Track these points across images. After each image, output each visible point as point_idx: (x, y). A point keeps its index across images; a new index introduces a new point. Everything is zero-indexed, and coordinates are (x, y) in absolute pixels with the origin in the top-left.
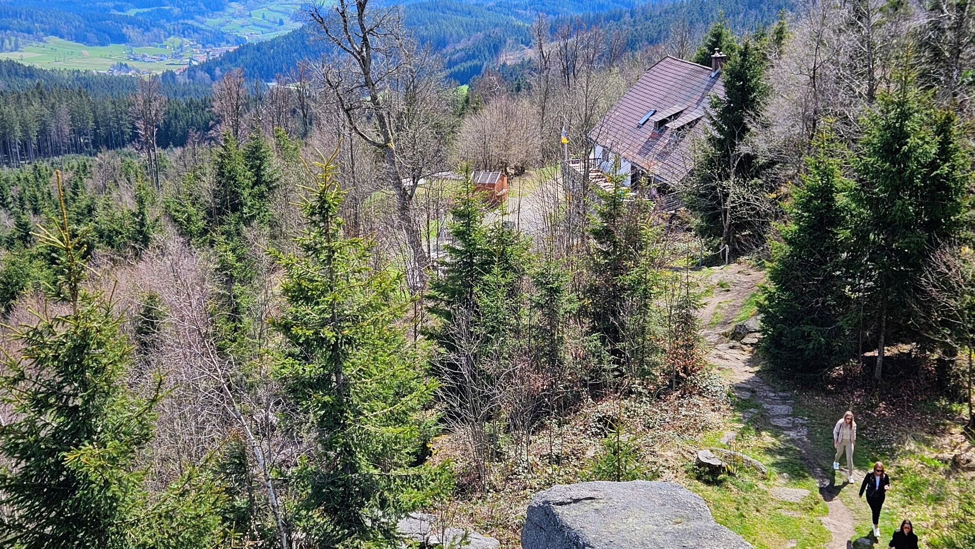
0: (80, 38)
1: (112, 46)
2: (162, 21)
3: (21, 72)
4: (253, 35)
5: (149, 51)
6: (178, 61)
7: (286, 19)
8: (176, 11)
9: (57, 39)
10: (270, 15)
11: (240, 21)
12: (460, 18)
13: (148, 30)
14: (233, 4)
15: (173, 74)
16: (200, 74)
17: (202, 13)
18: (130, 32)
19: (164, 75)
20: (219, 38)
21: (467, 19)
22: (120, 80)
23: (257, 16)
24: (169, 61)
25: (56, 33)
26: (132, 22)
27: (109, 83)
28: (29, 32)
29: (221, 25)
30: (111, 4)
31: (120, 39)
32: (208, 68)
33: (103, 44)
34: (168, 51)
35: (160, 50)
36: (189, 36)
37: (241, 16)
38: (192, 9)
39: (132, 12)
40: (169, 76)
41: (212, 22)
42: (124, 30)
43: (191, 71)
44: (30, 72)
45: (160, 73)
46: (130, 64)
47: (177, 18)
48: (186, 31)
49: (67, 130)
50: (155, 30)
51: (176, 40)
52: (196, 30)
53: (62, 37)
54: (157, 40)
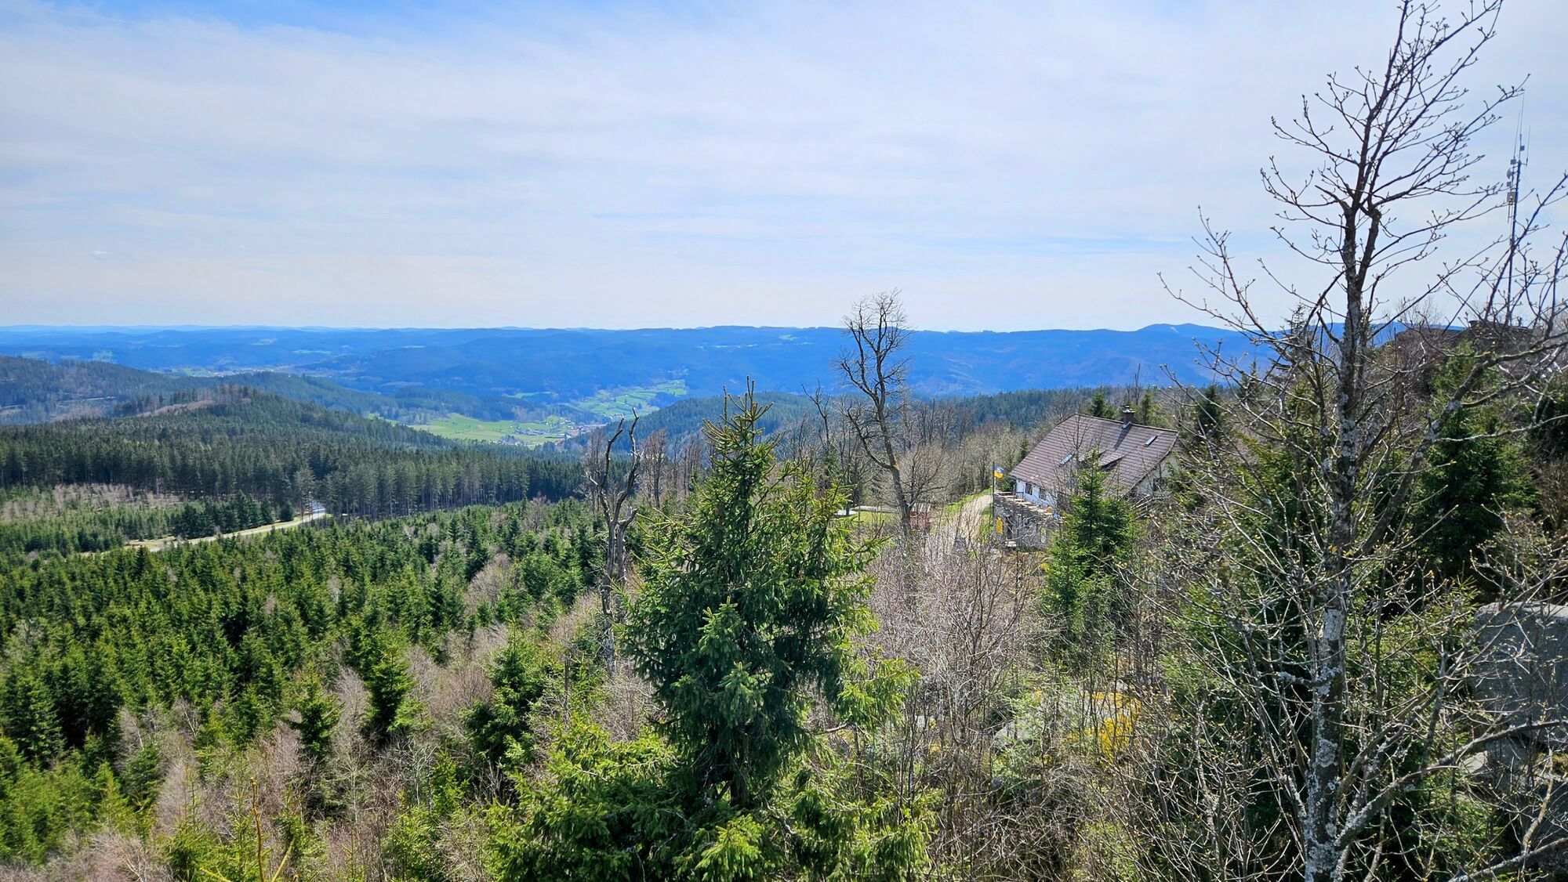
0: (477, 415)
1: (502, 422)
2: (544, 403)
3: (431, 440)
4: (614, 416)
5: (531, 427)
6: (555, 435)
7: (644, 404)
8: (555, 395)
9: (458, 415)
10: (631, 401)
11: (606, 405)
12: (788, 406)
13: (532, 410)
14: (602, 391)
15: (552, 445)
16: (575, 445)
17: (575, 398)
18: (518, 411)
19: (546, 446)
20: (589, 417)
21: (793, 407)
22: (511, 449)
23: (620, 401)
24: (548, 435)
25: (458, 410)
26: (520, 403)
27: (503, 451)
28: (436, 409)
29: (591, 407)
30: (503, 389)
31: (509, 416)
32: (582, 440)
33: (494, 420)
34: (548, 426)
35: (540, 426)
36: (565, 415)
37: (607, 401)
38: (569, 394)
39: (519, 396)
40: (549, 446)
41: (584, 405)
42: (513, 410)
43: (567, 444)
44: (438, 441)
45: (542, 444)
46: (516, 436)
47: (555, 401)
48: (564, 411)
49: (477, 485)
50: (538, 410)
51: (554, 418)
52: (571, 411)
53: (462, 414)
54: (539, 418)
